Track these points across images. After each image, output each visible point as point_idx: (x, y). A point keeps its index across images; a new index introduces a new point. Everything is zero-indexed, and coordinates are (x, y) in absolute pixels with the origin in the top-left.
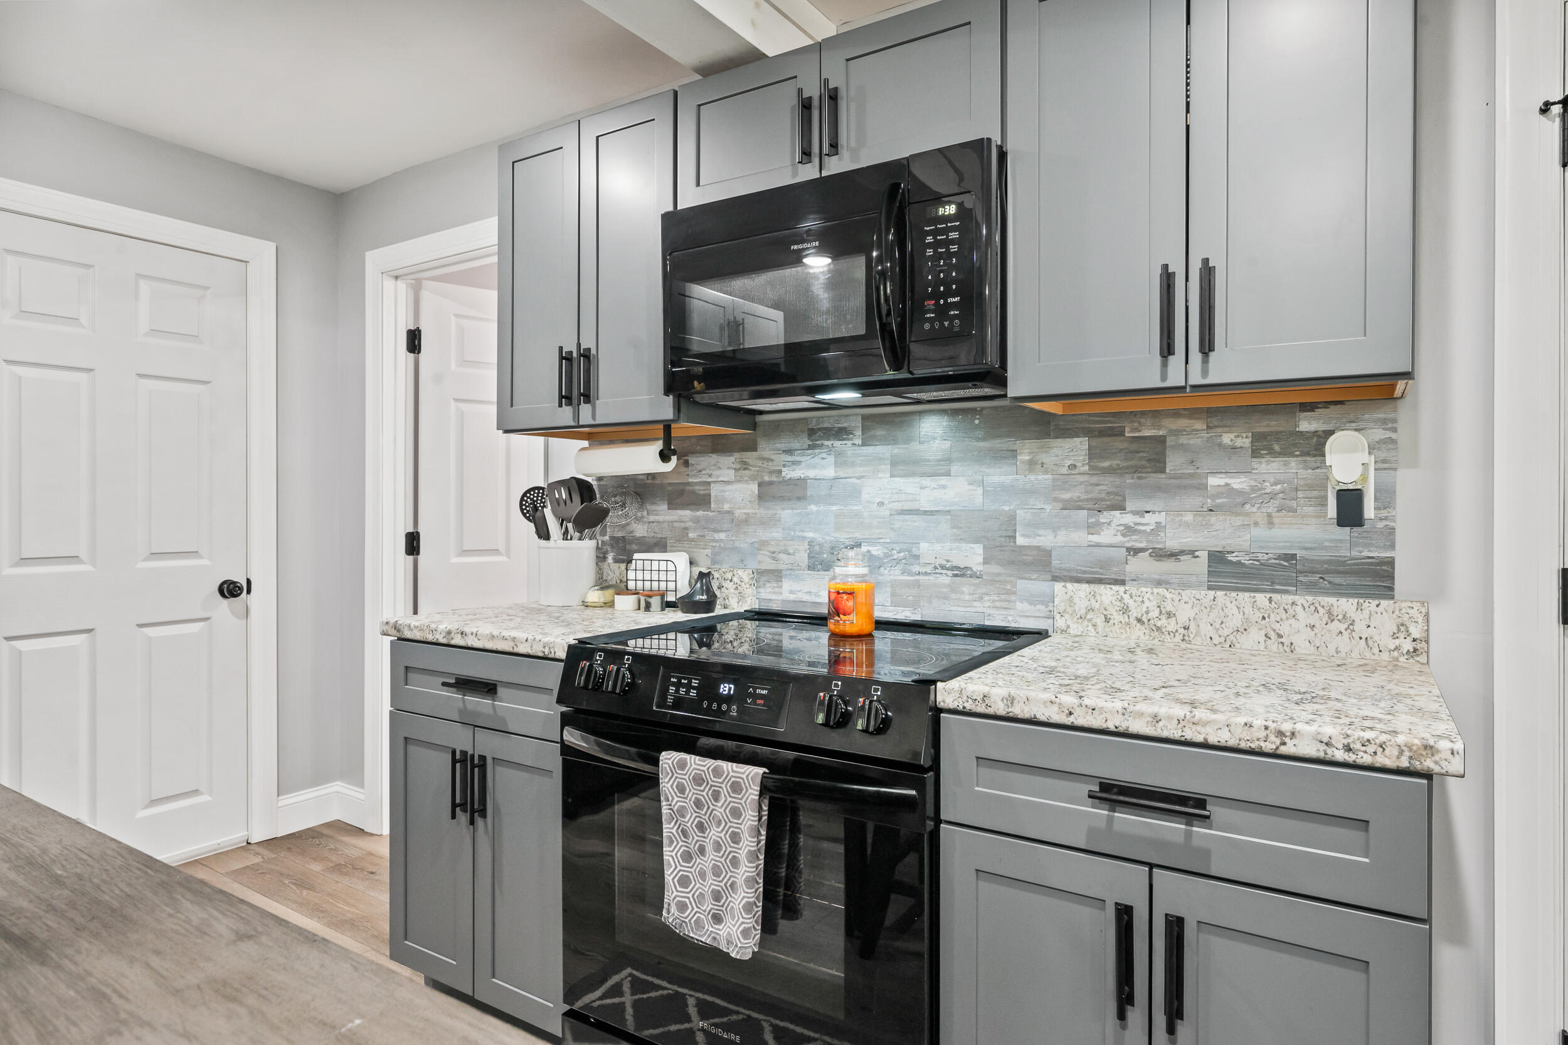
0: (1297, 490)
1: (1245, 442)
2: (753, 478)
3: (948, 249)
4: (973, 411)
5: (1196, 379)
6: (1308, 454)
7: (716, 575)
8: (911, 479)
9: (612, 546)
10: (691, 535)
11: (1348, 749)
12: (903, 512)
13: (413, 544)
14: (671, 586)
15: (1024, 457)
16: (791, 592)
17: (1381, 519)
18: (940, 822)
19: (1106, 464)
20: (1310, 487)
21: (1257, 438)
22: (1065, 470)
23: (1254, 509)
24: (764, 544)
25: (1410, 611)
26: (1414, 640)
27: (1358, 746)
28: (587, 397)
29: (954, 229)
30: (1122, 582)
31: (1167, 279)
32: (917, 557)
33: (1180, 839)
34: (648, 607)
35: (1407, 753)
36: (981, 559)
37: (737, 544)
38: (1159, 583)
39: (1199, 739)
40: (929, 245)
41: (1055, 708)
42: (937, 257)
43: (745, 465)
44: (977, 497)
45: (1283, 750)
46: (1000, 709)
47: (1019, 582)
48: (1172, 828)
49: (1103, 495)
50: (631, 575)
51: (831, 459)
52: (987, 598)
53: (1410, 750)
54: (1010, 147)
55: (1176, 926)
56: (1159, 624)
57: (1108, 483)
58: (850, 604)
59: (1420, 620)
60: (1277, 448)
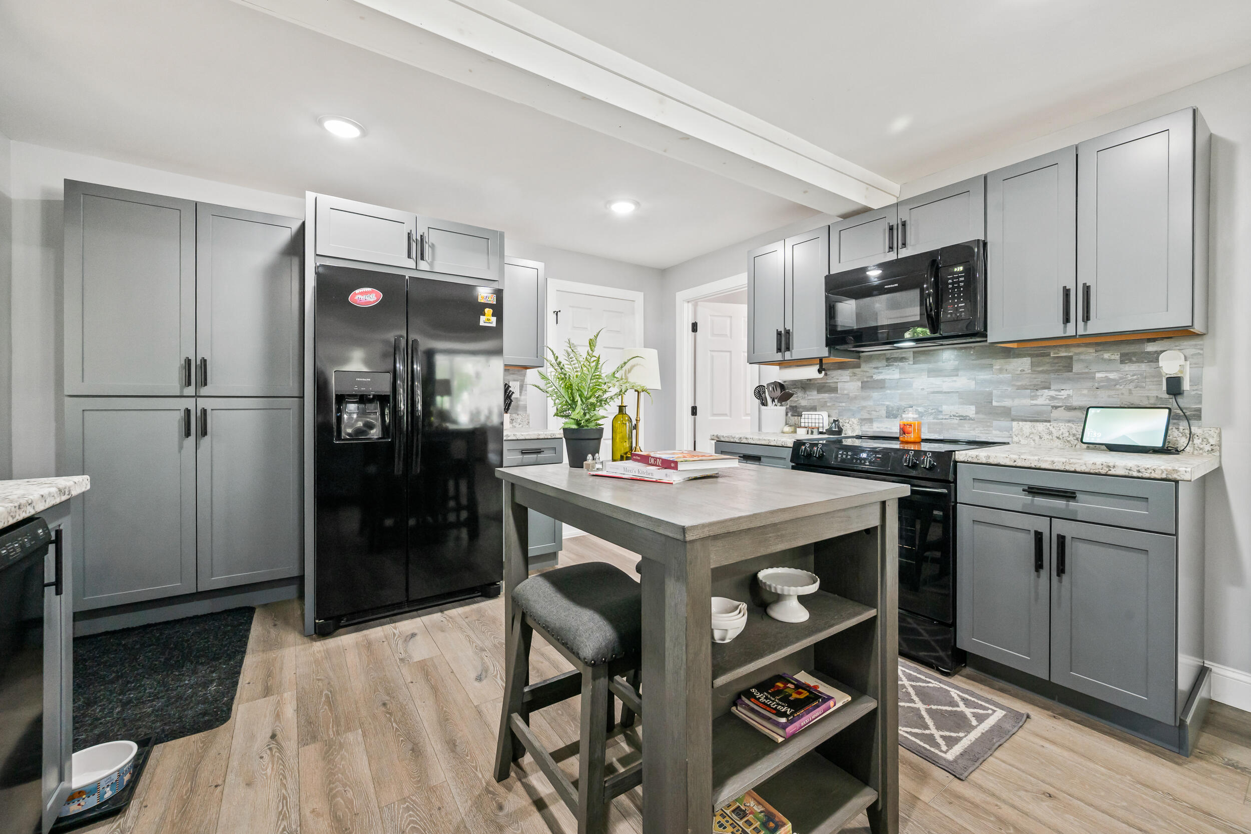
0: (1145, 378)
1: (1117, 357)
2: (858, 380)
3: (959, 285)
4: (971, 347)
5: (1081, 331)
6: (1151, 361)
7: (841, 421)
8: (938, 378)
9: (790, 409)
10: (828, 404)
11: (1139, 471)
12: (933, 393)
13: (694, 411)
14: (821, 425)
15: (997, 367)
16: (878, 428)
17: (1194, 390)
18: (957, 503)
19: (1041, 369)
20: (1154, 377)
21: (1122, 355)
22: (1019, 372)
23: (1121, 387)
24: (864, 407)
25: (1209, 432)
26: (1212, 445)
27: (1143, 470)
28: (788, 349)
29: (961, 277)
30: (1049, 421)
31: (1067, 293)
32: (941, 412)
33: (1064, 507)
34: (812, 433)
35: (1165, 472)
36: (974, 412)
37: (851, 408)
38: (1069, 421)
39: (1073, 469)
40: (950, 284)
41: (1008, 459)
42: (953, 288)
43: (855, 374)
44: (972, 385)
45: (1110, 473)
46: (984, 461)
47: (994, 422)
48: (1060, 503)
49: (1039, 383)
50: (803, 420)
51: (898, 371)
52: (977, 429)
53: (1167, 471)
54: (989, 240)
55: (1061, 539)
56: (1069, 439)
57: (1041, 378)
58: (910, 429)
59: (1215, 435)
60: (1134, 359)
